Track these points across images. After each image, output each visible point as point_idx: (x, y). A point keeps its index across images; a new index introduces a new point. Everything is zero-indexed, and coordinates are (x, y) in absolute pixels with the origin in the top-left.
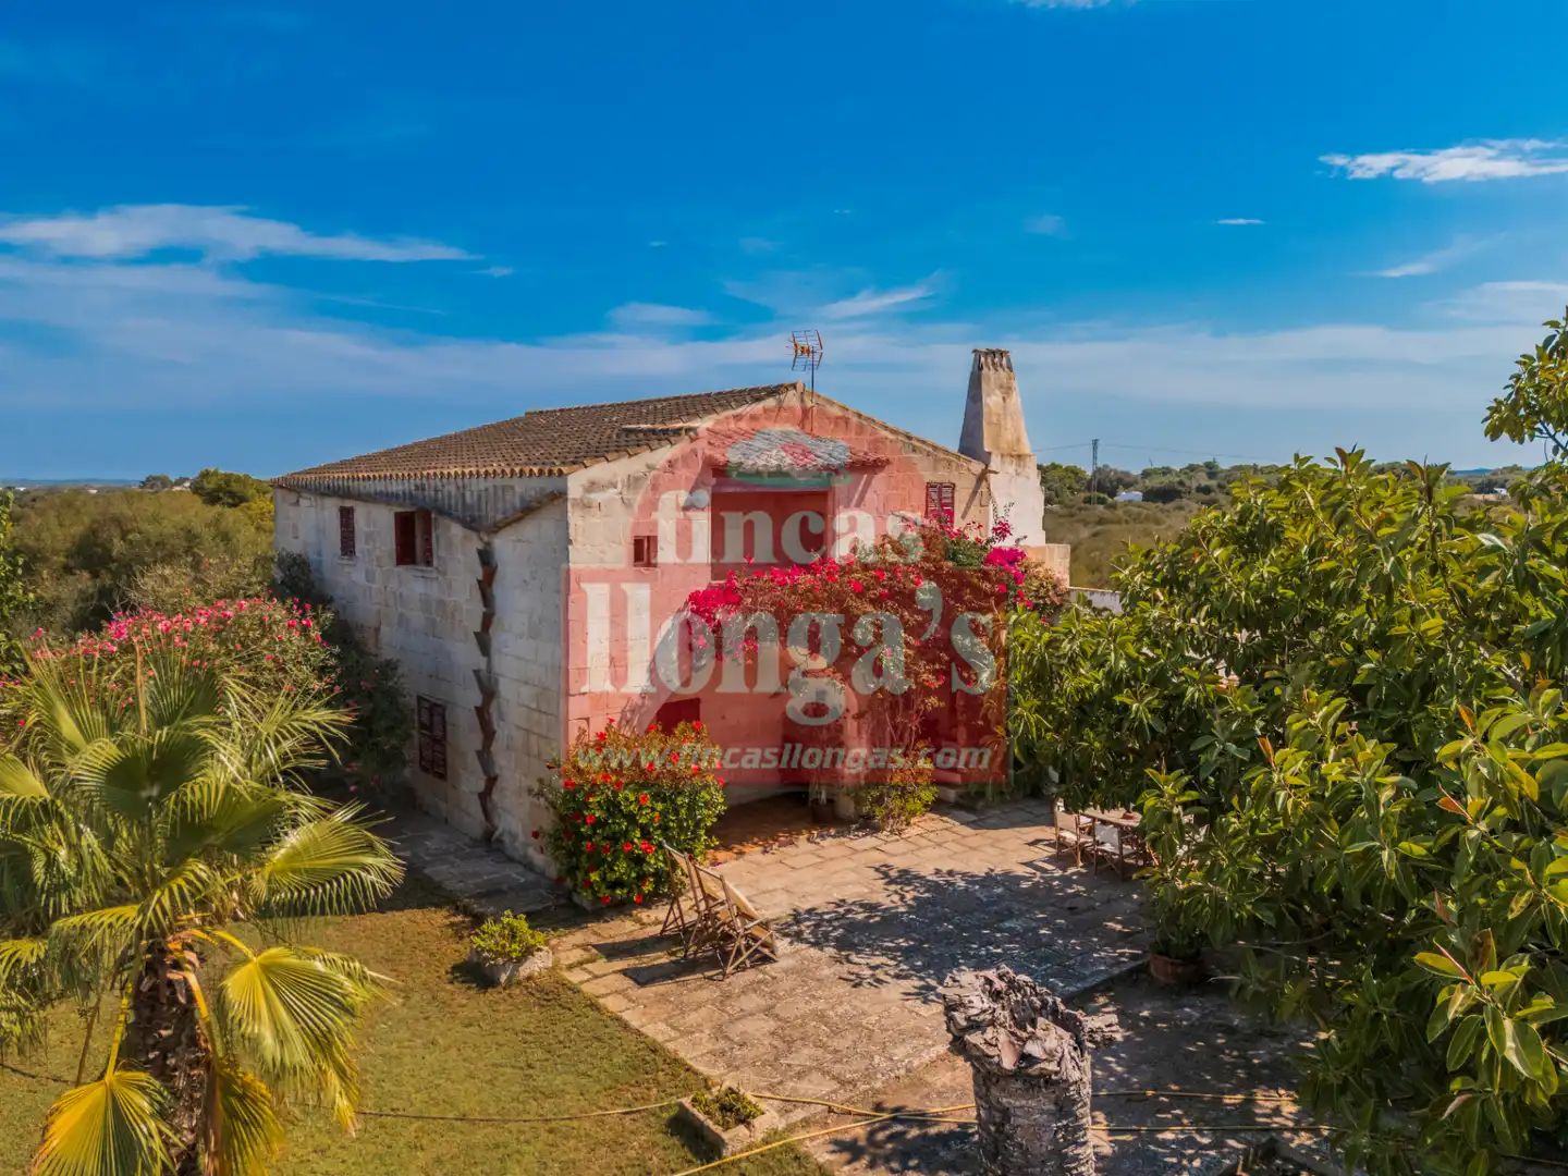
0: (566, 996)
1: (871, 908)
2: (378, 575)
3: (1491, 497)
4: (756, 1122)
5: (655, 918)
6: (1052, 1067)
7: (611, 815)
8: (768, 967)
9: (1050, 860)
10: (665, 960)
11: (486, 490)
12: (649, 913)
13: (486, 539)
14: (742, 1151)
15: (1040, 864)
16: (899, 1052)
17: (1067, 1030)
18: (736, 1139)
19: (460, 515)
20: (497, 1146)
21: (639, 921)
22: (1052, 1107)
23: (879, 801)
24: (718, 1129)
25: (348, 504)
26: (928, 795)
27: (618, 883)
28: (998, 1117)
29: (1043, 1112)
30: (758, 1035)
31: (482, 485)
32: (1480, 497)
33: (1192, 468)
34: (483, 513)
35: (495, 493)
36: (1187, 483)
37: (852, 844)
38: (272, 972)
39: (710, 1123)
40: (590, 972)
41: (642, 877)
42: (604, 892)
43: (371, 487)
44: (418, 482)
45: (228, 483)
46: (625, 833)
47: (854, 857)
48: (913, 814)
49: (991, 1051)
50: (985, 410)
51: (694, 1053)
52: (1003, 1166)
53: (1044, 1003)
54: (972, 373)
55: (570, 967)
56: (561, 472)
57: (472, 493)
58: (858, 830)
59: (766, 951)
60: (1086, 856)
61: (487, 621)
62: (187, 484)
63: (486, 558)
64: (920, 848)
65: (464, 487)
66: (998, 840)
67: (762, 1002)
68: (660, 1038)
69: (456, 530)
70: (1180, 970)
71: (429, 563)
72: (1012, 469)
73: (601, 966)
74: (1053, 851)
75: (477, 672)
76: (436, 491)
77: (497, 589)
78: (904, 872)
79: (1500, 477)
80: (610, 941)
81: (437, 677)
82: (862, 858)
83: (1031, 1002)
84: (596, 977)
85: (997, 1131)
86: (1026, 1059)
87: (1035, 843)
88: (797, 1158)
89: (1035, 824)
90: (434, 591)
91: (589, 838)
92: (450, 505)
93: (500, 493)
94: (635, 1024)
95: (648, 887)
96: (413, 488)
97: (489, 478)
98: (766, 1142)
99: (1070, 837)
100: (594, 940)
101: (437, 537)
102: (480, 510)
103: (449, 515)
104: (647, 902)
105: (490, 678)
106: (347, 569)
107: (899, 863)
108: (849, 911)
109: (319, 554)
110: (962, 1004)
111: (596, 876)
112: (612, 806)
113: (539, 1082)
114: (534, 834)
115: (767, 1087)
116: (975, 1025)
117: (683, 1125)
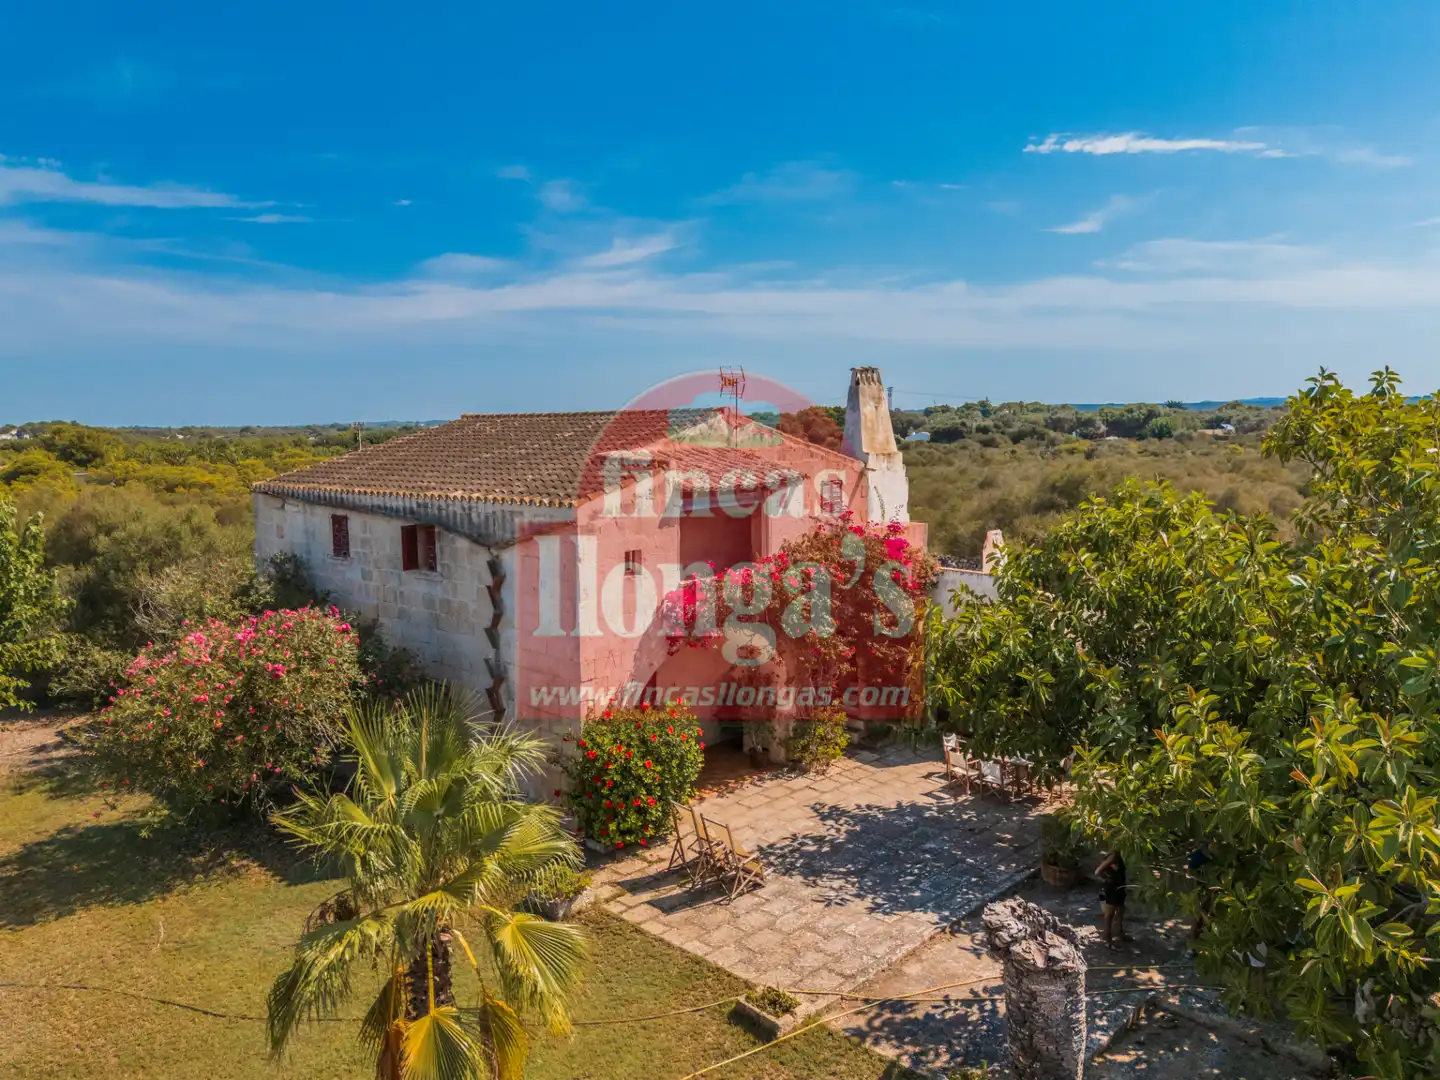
0: (614, 924)
1: (819, 840)
2: (375, 574)
3: (1219, 432)
4: (797, 1010)
5: (660, 857)
6: (1070, 964)
7: (624, 778)
8: (760, 892)
9: (944, 789)
10: (677, 891)
11: (494, 513)
12: (652, 852)
13: (495, 553)
14: (790, 1033)
15: (938, 794)
16: (880, 951)
17: (1064, 937)
18: (784, 1021)
19: (467, 531)
20: (609, 1042)
21: (644, 859)
22: (1064, 989)
23: (805, 748)
24: (772, 1018)
25: (340, 512)
26: (843, 741)
27: (629, 832)
28: (1027, 998)
29: (1058, 993)
30: (771, 945)
31: (490, 509)
32: (1209, 432)
33: (968, 407)
34: (491, 530)
35: (504, 517)
36: (968, 423)
37: (790, 784)
38: (528, 933)
39: (764, 1014)
40: (623, 904)
41: (645, 827)
42: (618, 839)
43: (367, 501)
44: (421, 501)
45: (80, 438)
46: (634, 792)
47: (794, 795)
48: (834, 756)
49: (1027, 956)
50: (863, 417)
51: (727, 959)
52: (1030, 1029)
53: (1047, 922)
54: (851, 388)
55: (607, 901)
56: (571, 505)
57: (479, 515)
58: (788, 772)
59: (758, 880)
60: (973, 786)
61: (497, 618)
62: (14, 432)
63: (494, 567)
64: (843, 785)
65: (470, 509)
66: (900, 775)
67: (765, 919)
68: (700, 953)
69: (463, 544)
70: (1065, 875)
71: (433, 568)
72: (884, 465)
73: (628, 898)
74: (944, 783)
75: (487, 661)
76: (440, 509)
77: (505, 593)
78: (834, 808)
79: (1226, 413)
80: (628, 878)
81: (442, 663)
82: (799, 795)
83: (1039, 921)
84: (630, 908)
85: (1026, 1007)
86: (1050, 959)
87: (929, 776)
88: (830, 1034)
89: (926, 760)
90: (438, 592)
91: (607, 797)
92: (455, 523)
93: (508, 517)
94: (676, 943)
95: (650, 832)
96: (415, 506)
97: (496, 504)
98: (805, 1024)
99: (959, 771)
100: (615, 878)
101: (441, 548)
102: (487, 528)
103: (457, 531)
104: (648, 843)
105: (498, 666)
106: (340, 568)
107: (829, 800)
108: (802, 844)
109: (309, 552)
110: (1003, 926)
111: (612, 827)
112: (625, 771)
113: (620, 992)
114: (557, 793)
115: (795, 984)
116: (1015, 940)
117: (741, 1017)
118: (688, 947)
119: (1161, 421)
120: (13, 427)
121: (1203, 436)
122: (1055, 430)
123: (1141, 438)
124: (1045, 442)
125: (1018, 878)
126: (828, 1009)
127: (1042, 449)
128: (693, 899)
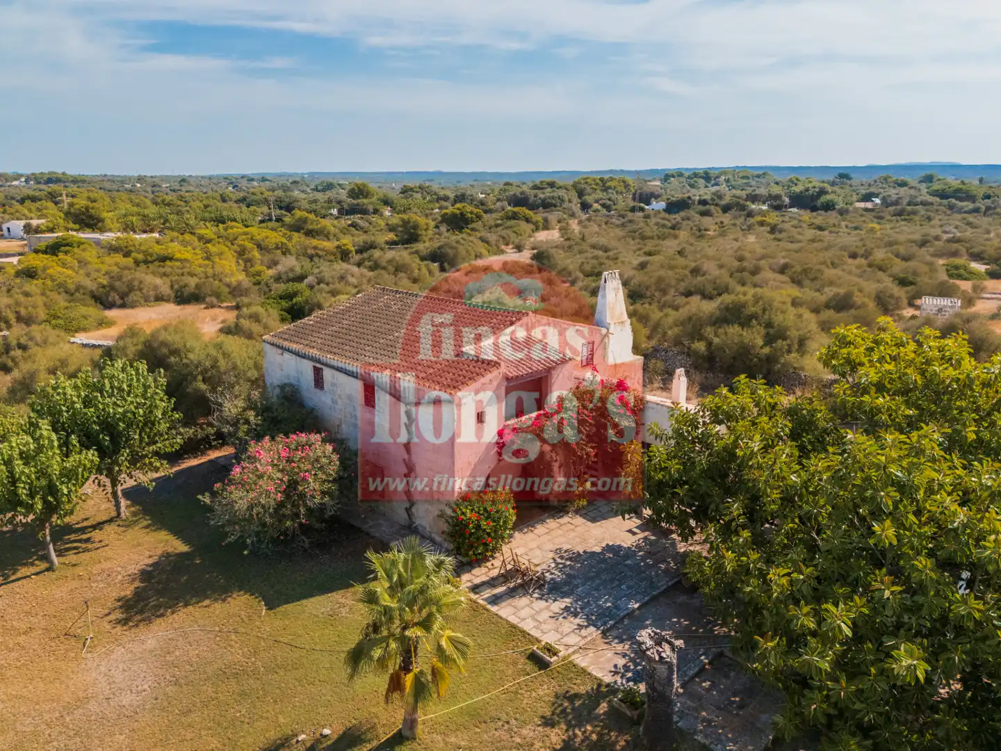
3: (869, 205)
4: (559, 654)
6: (670, 660)
7: (477, 530)
12: (490, 564)
14: (555, 665)
15: (635, 530)
17: (669, 646)
18: (553, 660)
22: (667, 668)
24: (548, 658)
25: (318, 365)
27: (479, 554)
28: (652, 669)
32: (862, 205)
36: (693, 197)
39: (545, 656)
41: (486, 551)
42: (474, 557)
43: (335, 363)
46: (481, 536)
49: (652, 656)
50: (608, 302)
51: (528, 626)
68: (515, 622)
72: (619, 329)
83: (660, 638)
86: (661, 657)
88: (574, 665)
91: (468, 539)
94: (504, 616)
95: (489, 554)
98: (563, 661)
104: (488, 559)
106: (318, 394)
109: (299, 381)
111: (471, 553)
112: (478, 527)
113: (479, 641)
114: (443, 533)
115: (559, 640)
116: (648, 649)
117: (534, 658)
118: (509, 619)
119: (828, 197)
120: (22, 176)
121: (856, 209)
122: (753, 203)
123: (814, 209)
124: (745, 212)
125: (670, 584)
126: (574, 653)
127: (742, 219)
128: (511, 593)
